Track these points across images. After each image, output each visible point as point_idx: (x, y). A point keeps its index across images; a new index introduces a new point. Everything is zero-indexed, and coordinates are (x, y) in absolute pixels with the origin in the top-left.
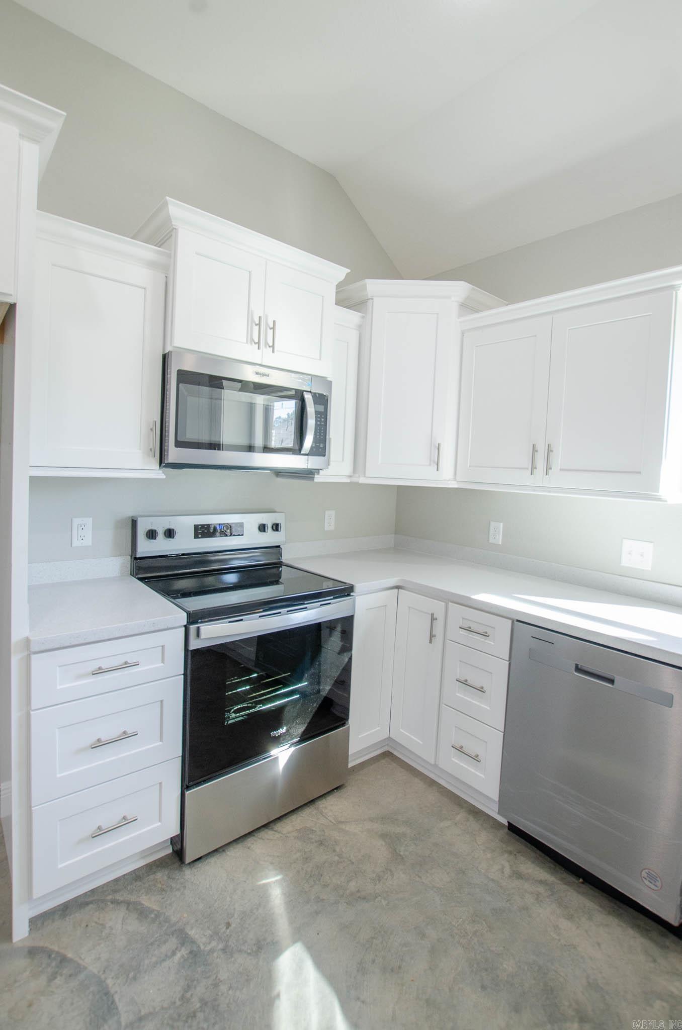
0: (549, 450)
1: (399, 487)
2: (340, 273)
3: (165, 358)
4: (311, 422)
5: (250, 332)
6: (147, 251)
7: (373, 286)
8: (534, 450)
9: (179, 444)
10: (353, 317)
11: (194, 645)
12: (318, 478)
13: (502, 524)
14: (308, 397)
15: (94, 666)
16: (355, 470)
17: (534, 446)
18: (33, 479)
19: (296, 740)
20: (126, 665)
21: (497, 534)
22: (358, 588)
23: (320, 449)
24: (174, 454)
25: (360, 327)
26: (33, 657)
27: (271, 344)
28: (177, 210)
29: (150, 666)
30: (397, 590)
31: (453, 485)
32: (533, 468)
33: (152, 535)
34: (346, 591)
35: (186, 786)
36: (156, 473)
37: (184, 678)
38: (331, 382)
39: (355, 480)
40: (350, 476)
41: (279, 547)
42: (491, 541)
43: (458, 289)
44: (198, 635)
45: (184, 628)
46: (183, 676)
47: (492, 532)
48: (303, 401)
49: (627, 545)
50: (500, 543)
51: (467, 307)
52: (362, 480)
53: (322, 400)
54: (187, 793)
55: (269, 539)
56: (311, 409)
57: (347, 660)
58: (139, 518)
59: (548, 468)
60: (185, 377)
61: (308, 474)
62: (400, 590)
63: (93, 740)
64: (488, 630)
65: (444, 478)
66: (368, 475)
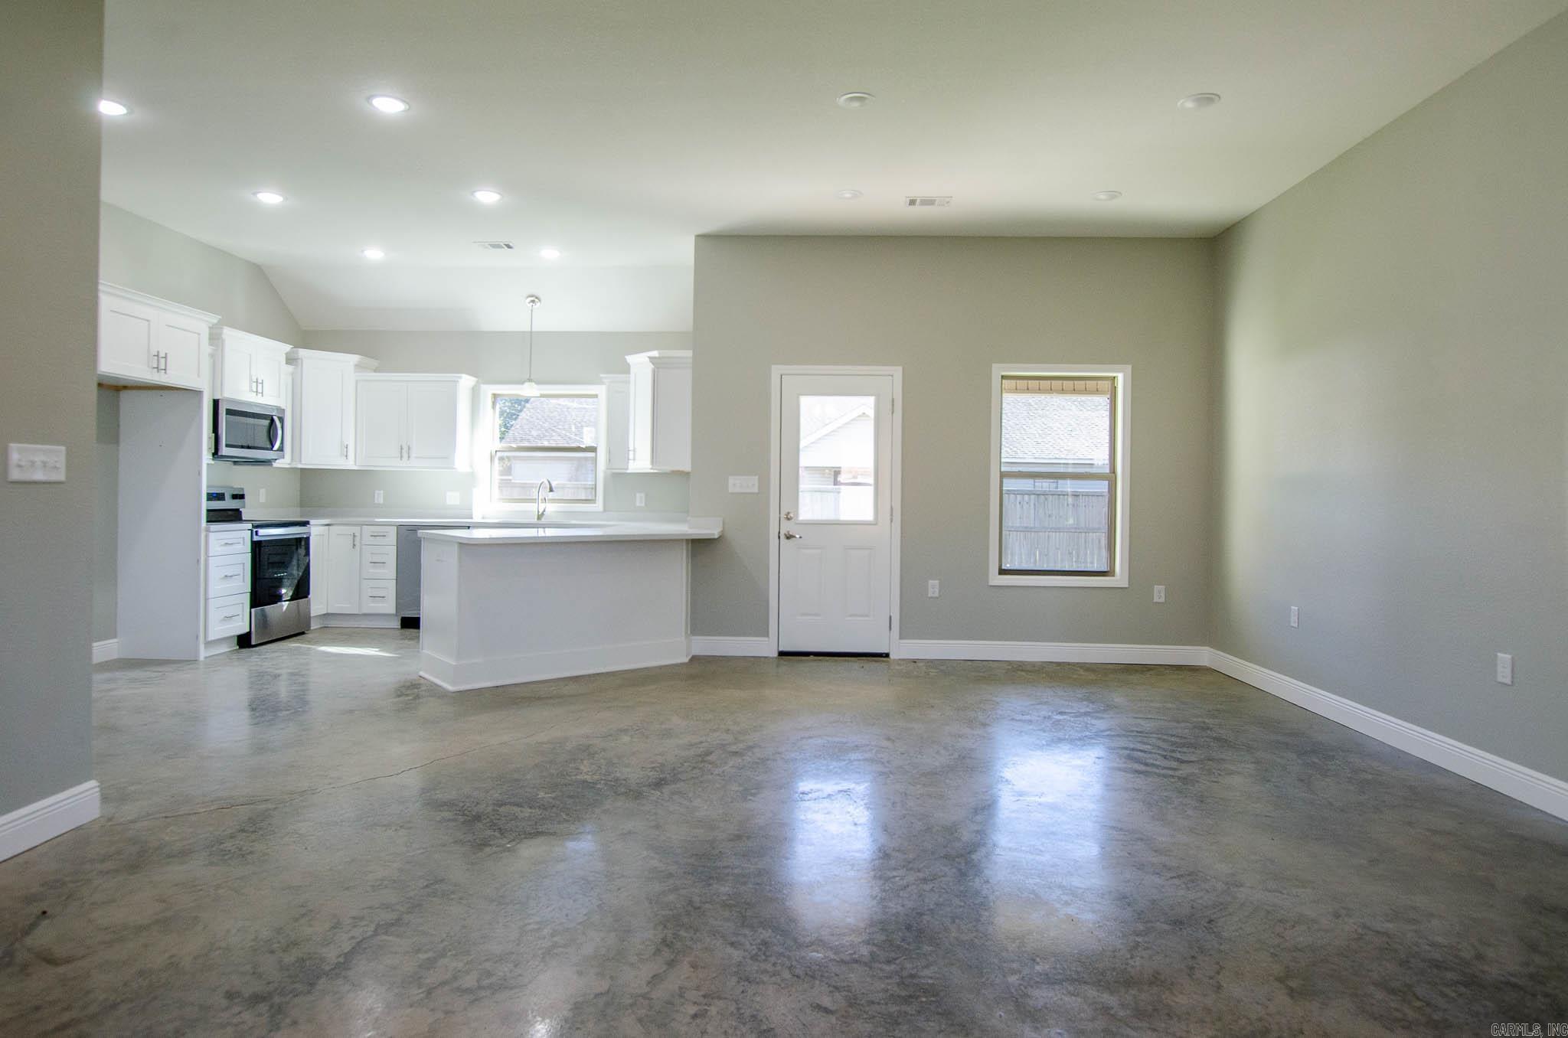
0: (409, 448)
2: (288, 347)
3: (215, 402)
4: (279, 433)
5: (251, 387)
7: (303, 353)
8: (402, 449)
9: (227, 446)
10: (290, 368)
11: (256, 538)
12: (275, 465)
13: (383, 492)
14: (275, 418)
15: (224, 542)
16: (292, 459)
17: (401, 446)
19: (289, 598)
20: (232, 543)
21: (379, 498)
22: (312, 522)
23: (281, 449)
25: (292, 374)
26: (210, 534)
27: (255, 390)
28: (229, 332)
29: (239, 548)
30: (327, 527)
31: (355, 468)
32: (401, 457)
34: (305, 524)
35: (252, 607)
37: (252, 555)
38: (284, 410)
39: (294, 466)
40: (289, 464)
41: (238, 510)
42: (376, 502)
43: (354, 359)
44: (257, 534)
45: (250, 531)
46: (251, 553)
47: (376, 497)
48: (272, 421)
49: (450, 494)
50: (383, 502)
51: (358, 367)
52: (299, 466)
53: (281, 420)
54: (252, 610)
55: (235, 504)
56: (278, 425)
57: (307, 561)
59: (409, 457)
60: (229, 412)
61: (267, 462)
62: (330, 527)
63: (223, 576)
64: (385, 534)
65: (350, 464)
66: (303, 462)
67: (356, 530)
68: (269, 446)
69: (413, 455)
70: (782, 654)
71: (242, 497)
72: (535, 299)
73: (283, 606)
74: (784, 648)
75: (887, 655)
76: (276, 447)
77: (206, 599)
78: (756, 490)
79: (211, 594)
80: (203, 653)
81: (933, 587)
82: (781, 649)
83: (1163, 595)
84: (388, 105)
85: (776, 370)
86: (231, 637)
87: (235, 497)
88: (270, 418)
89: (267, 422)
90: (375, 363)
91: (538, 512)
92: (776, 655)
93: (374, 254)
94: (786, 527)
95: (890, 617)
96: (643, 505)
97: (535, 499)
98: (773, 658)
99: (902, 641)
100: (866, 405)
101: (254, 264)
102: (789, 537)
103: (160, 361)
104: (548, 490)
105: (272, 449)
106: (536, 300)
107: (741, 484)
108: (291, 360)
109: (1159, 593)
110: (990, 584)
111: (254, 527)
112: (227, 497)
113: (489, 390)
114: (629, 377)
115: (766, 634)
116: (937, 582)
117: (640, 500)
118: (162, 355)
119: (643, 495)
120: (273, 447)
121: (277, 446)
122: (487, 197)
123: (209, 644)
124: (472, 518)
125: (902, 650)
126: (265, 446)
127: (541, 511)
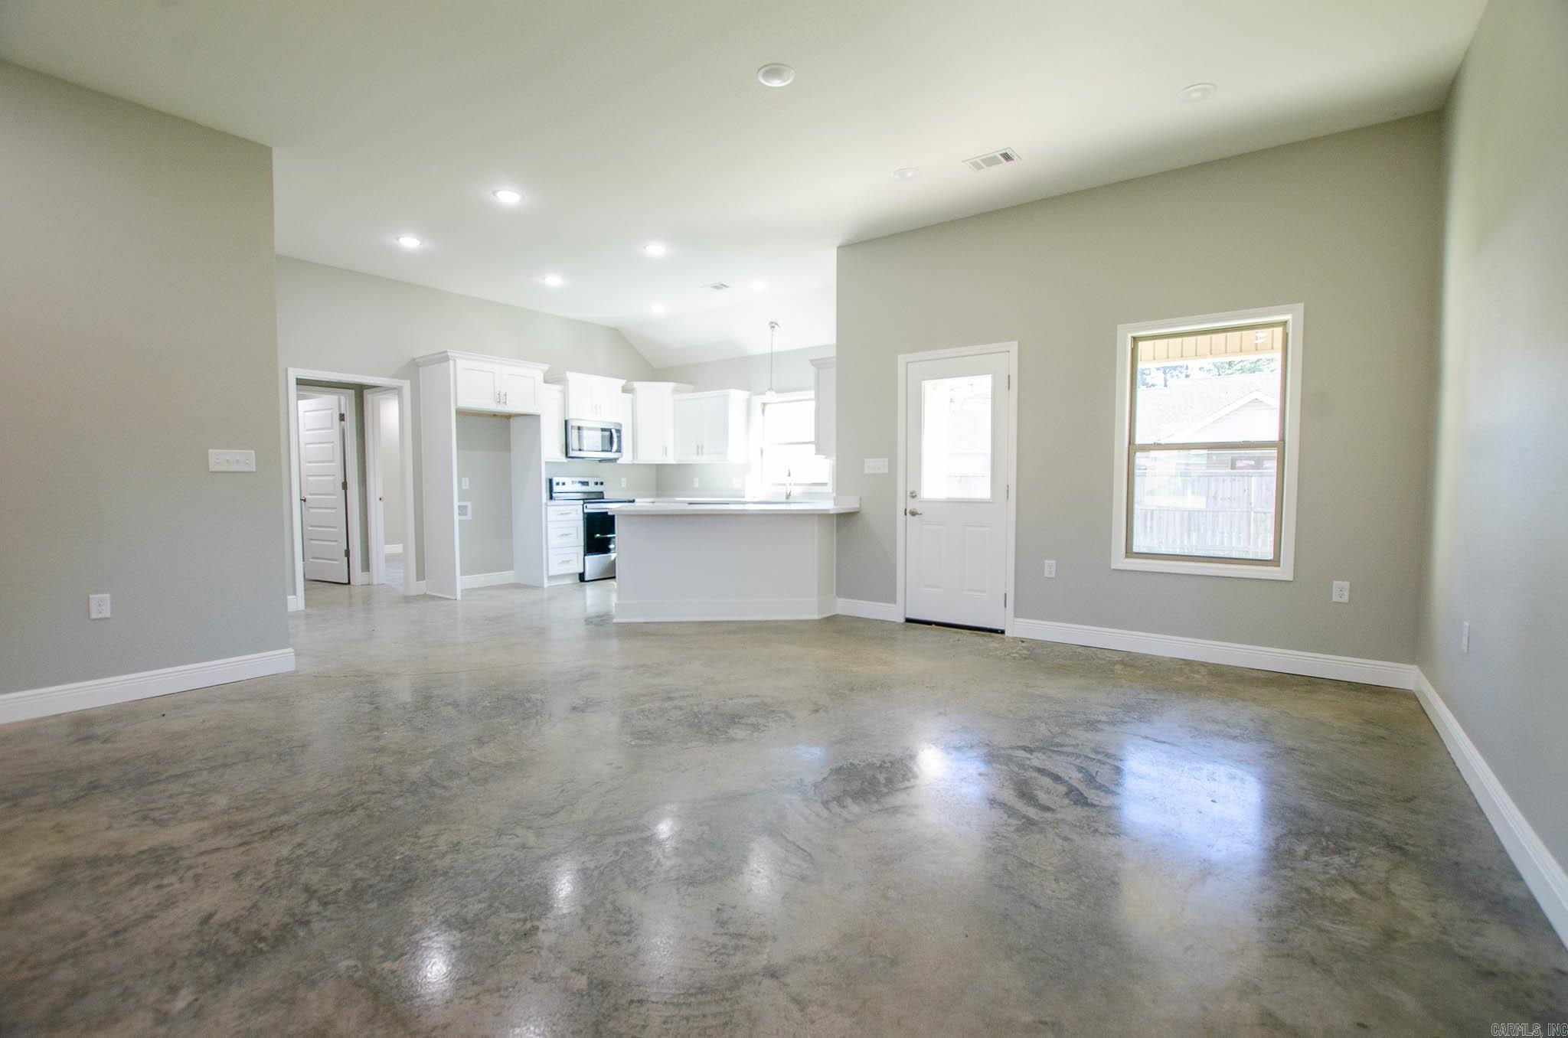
0: (702, 445)
1: (656, 465)
2: (624, 382)
3: (566, 422)
4: (615, 440)
5: (590, 410)
6: (558, 387)
7: (636, 384)
8: (698, 447)
9: (573, 450)
10: (629, 396)
11: (586, 511)
12: (618, 462)
13: (698, 479)
14: (613, 431)
15: (560, 513)
16: (633, 458)
17: (698, 445)
18: (546, 462)
20: (566, 514)
21: (696, 485)
22: (637, 500)
23: (619, 450)
24: (572, 454)
25: (632, 399)
26: (549, 508)
27: (595, 412)
28: (569, 375)
29: (573, 516)
31: (674, 462)
32: (698, 453)
33: (558, 484)
34: (632, 501)
35: (585, 555)
36: (563, 459)
37: (583, 521)
38: (622, 424)
39: (634, 462)
41: (602, 492)
43: (671, 385)
44: (586, 508)
45: (582, 506)
47: (693, 482)
48: (611, 432)
50: (698, 486)
51: (676, 391)
52: (636, 462)
53: (618, 431)
54: (586, 557)
55: (598, 488)
56: (615, 435)
58: (554, 478)
59: (703, 453)
60: (576, 427)
61: (615, 460)
63: (560, 534)
65: (670, 459)
66: (639, 460)
68: (609, 449)
69: (705, 451)
70: (908, 620)
71: (602, 483)
72: (773, 325)
73: (610, 556)
74: (909, 616)
75: (1003, 632)
76: (615, 450)
77: (547, 549)
78: (886, 471)
79: (550, 547)
80: (546, 584)
81: (1050, 568)
82: (908, 616)
83: (1346, 593)
84: (509, 197)
85: (902, 359)
86: (574, 574)
87: (596, 484)
88: (609, 430)
89: (608, 433)
90: (691, 387)
92: (902, 620)
94: (912, 505)
95: (1006, 595)
97: (785, 484)
98: (899, 624)
99: (1016, 619)
100: (983, 384)
101: (611, 328)
102: (913, 514)
103: (501, 398)
104: (789, 476)
105: (611, 451)
106: (776, 326)
107: (875, 465)
108: (626, 390)
109: (1340, 591)
110: (1113, 567)
111: (585, 503)
112: (592, 484)
113: (758, 401)
115: (895, 602)
116: (1053, 562)
118: (502, 394)
121: (615, 447)
122: (656, 250)
123: (551, 578)
124: (744, 497)
125: (1018, 628)
126: (606, 449)
127: (788, 492)
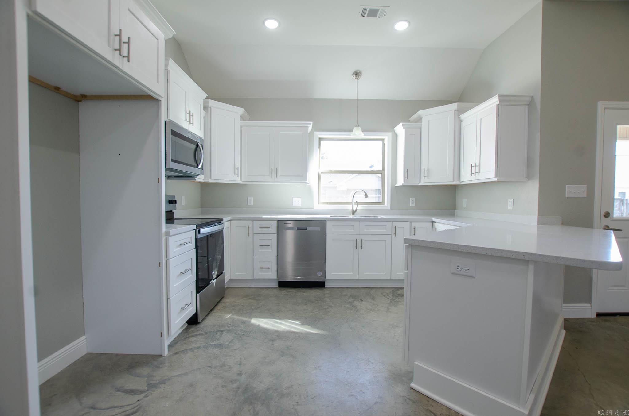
0: (277, 170)
4: (200, 156)
5: (186, 117)
7: (212, 102)
8: (272, 170)
9: (172, 160)
11: (199, 236)
12: (196, 179)
13: (252, 198)
14: (199, 144)
15: (179, 244)
16: (205, 177)
17: (272, 168)
21: (251, 201)
22: (225, 219)
23: (202, 167)
30: (229, 222)
31: (241, 183)
32: (271, 176)
34: (219, 221)
35: (197, 293)
37: (196, 250)
38: (203, 139)
39: (206, 180)
40: (203, 179)
42: (249, 204)
44: (199, 233)
45: (195, 231)
46: (195, 249)
47: (249, 201)
48: (197, 146)
49: (294, 199)
50: (252, 204)
52: (210, 181)
53: (203, 146)
54: (199, 294)
57: (223, 247)
59: (277, 176)
60: (171, 132)
62: (232, 222)
64: (269, 226)
65: (237, 180)
66: (212, 178)
67: (249, 223)
68: (195, 165)
69: (279, 174)
70: (598, 315)
71: (174, 202)
72: (358, 74)
76: (200, 167)
78: (585, 195)
82: (597, 312)
85: (601, 105)
87: (170, 202)
88: (196, 144)
89: (193, 147)
91: (353, 210)
92: (595, 315)
93: (271, 24)
94: (605, 223)
96: (414, 205)
97: (351, 202)
104: (365, 196)
105: (197, 167)
107: (575, 191)
108: (206, 106)
111: (198, 226)
113: (317, 135)
114: (421, 125)
115: (591, 302)
117: (412, 202)
119: (414, 199)
120: (198, 165)
121: (200, 165)
126: (193, 164)
127: (355, 209)
